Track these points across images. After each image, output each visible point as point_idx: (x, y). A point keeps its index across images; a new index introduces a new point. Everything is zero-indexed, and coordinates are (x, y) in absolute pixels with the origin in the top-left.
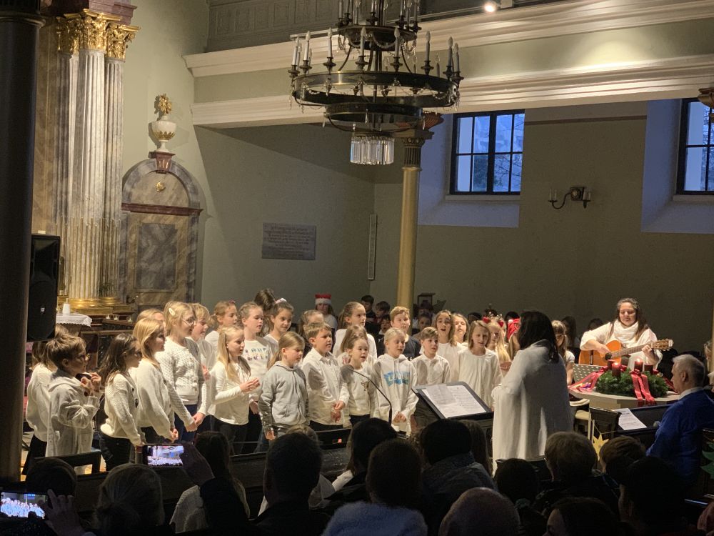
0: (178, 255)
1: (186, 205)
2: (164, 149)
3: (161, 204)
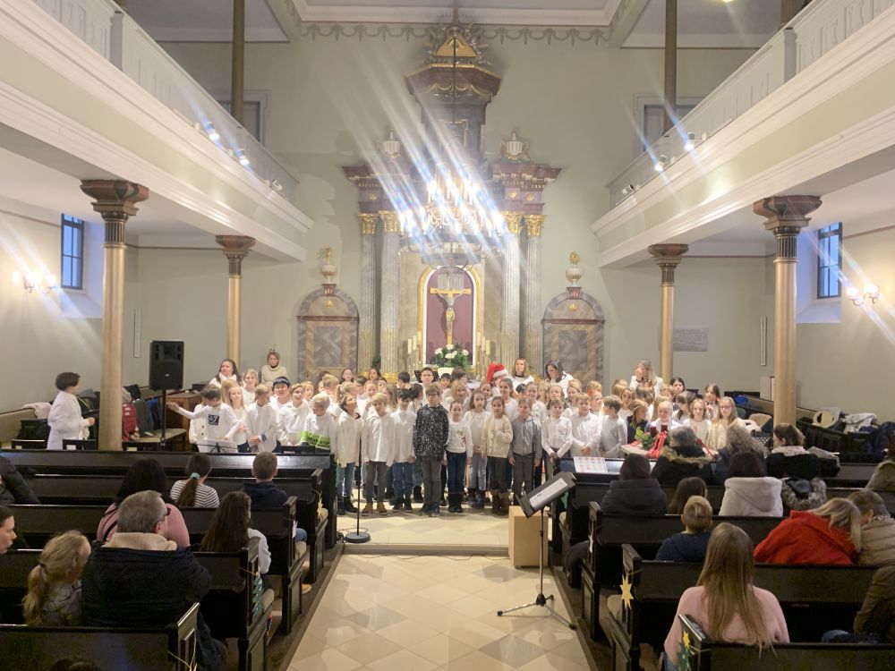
0: (588, 350)
1: (593, 318)
2: (574, 285)
3: (575, 318)
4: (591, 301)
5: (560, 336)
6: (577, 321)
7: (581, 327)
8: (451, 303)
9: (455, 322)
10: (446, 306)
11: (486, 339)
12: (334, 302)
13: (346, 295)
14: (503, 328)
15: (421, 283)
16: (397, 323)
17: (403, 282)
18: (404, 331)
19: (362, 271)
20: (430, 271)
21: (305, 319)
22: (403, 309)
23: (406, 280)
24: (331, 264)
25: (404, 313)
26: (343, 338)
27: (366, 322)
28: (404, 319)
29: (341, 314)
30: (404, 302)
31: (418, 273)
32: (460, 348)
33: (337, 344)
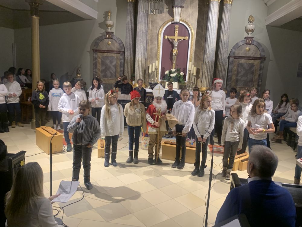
0: (254, 74)
1: (259, 56)
2: (250, 36)
3: (248, 56)
4: (258, 46)
5: (238, 66)
6: (249, 58)
7: (251, 61)
8: (176, 44)
9: (178, 55)
10: (173, 46)
11: (194, 66)
12: (112, 42)
13: (118, 38)
14: (205, 60)
15: (160, 33)
16: (144, 55)
17: (150, 32)
18: (149, 60)
19: (127, 24)
20: (165, 25)
21: (96, 51)
22: (149, 48)
23: (151, 30)
24: (111, 20)
25: (149, 50)
26: (117, 63)
27: (128, 54)
28: (149, 53)
29: (115, 49)
30: (150, 44)
31: (158, 26)
32: (179, 71)
33: (113, 66)
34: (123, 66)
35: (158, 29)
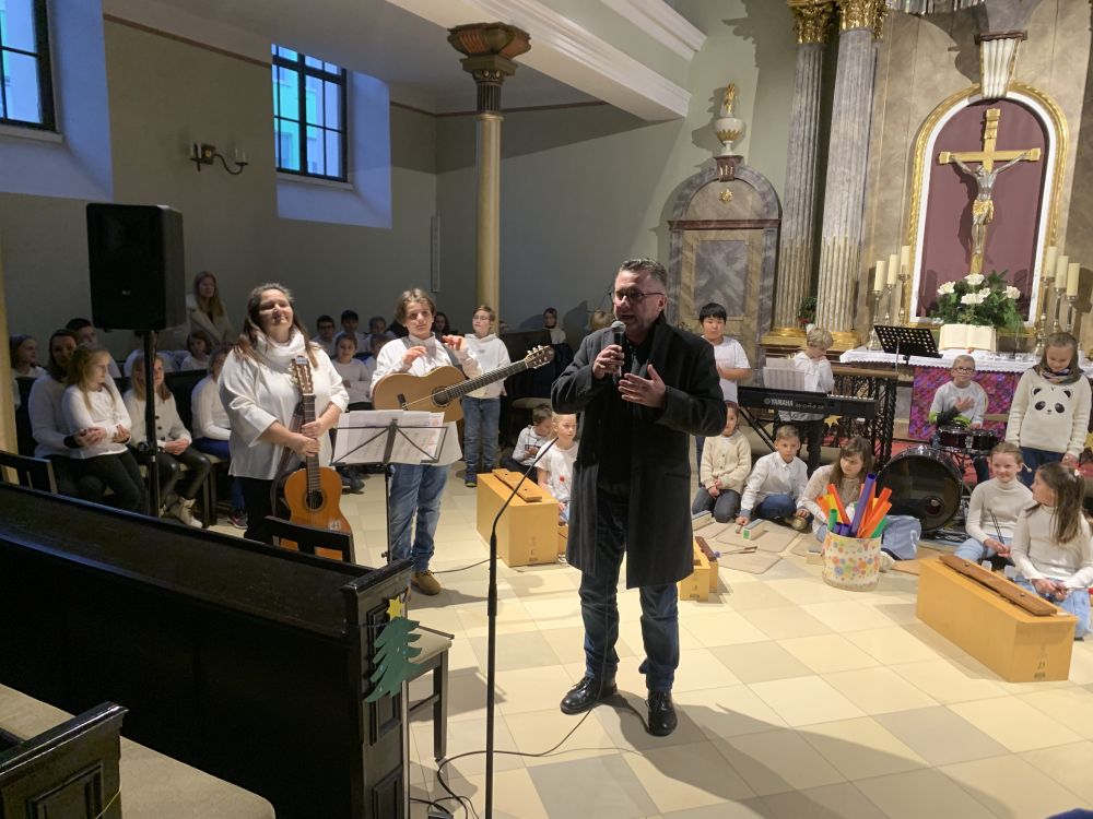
8: (988, 179)
11: (1071, 262)
12: (736, 192)
13: (759, 176)
15: (920, 141)
16: (854, 226)
17: (878, 143)
18: (872, 247)
19: (793, 124)
20: (943, 113)
21: (679, 226)
22: (876, 202)
23: (885, 137)
24: (734, 116)
25: (875, 210)
26: (749, 261)
27: (794, 228)
28: (874, 221)
29: (747, 214)
30: (877, 186)
31: (913, 120)
32: (999, 282)
33: (738, 273)
34: (773, 271)
35: (913, 130)
